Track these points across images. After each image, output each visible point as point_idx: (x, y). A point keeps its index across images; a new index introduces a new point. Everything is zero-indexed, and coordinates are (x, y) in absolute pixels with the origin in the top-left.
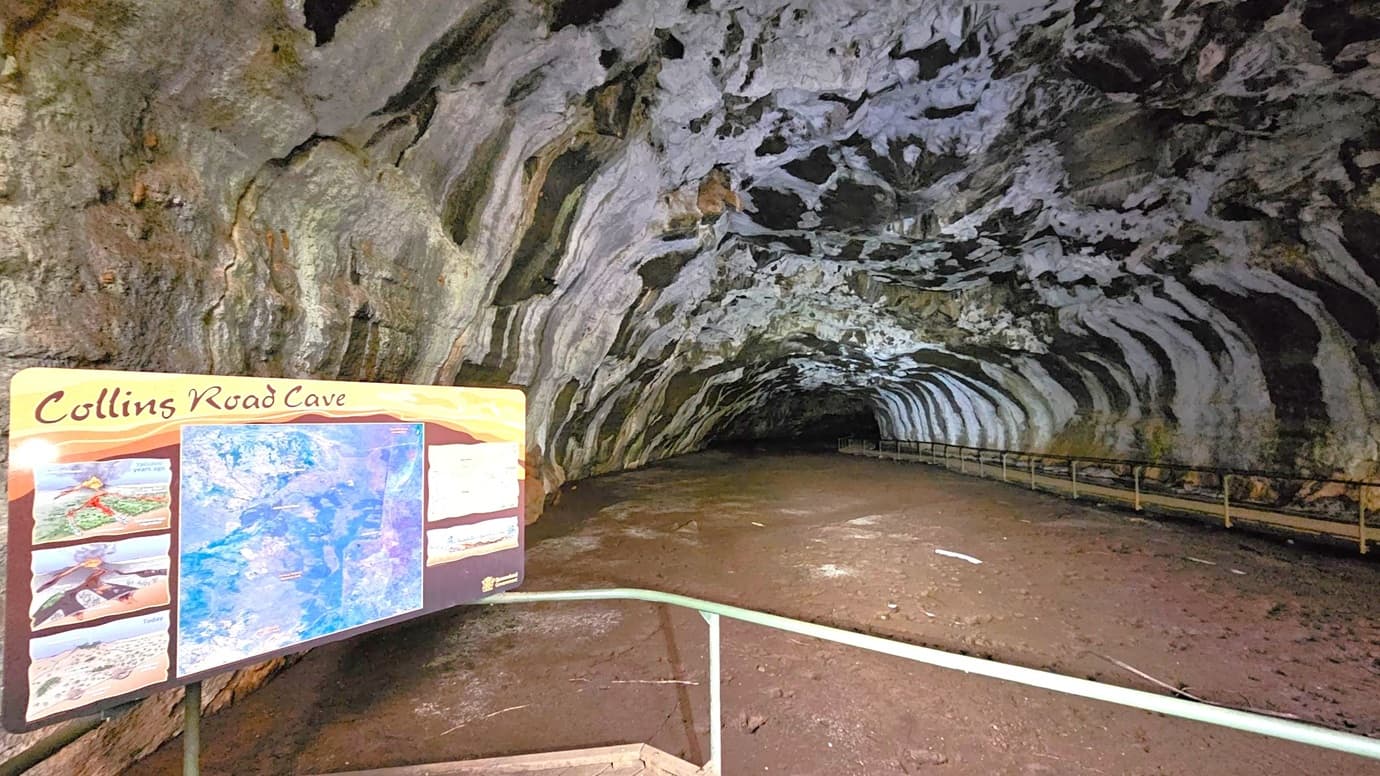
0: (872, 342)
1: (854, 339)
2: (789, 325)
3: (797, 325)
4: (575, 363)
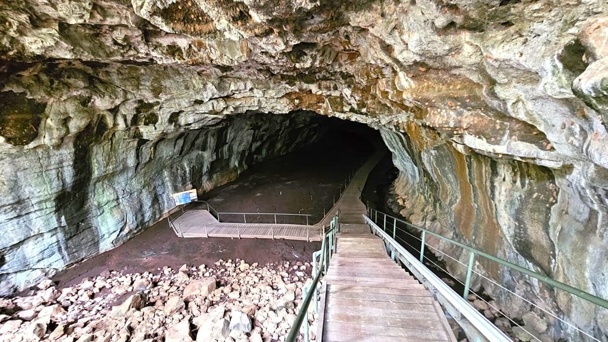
4: (241, 148)
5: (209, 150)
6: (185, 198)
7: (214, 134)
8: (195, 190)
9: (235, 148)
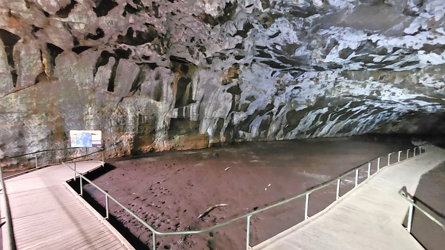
0: (384, 95)
1: (375, 94)
2: (337, 92)
3: (340, 91)
4: (218, 115)
5: (165, 101)
6: (85, 140)
7: (172, 84)
8: (99, 133)
9: (208, 112)
